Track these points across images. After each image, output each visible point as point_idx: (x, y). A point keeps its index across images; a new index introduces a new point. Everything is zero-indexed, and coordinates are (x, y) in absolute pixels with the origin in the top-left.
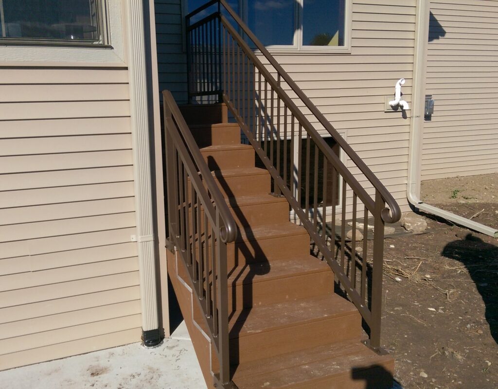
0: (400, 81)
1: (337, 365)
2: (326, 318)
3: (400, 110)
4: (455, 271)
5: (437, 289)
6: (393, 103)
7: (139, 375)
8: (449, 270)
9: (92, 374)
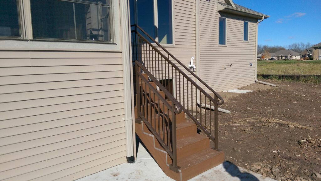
0: (192, 58)
1: (208, 156)
2: (200, 141)
3: (192, 68)
4: (223, 125)
5: (221, 132)
6: (190, 66)
7: (134, 173)
8: (221, 126)
9: (114, 176)
